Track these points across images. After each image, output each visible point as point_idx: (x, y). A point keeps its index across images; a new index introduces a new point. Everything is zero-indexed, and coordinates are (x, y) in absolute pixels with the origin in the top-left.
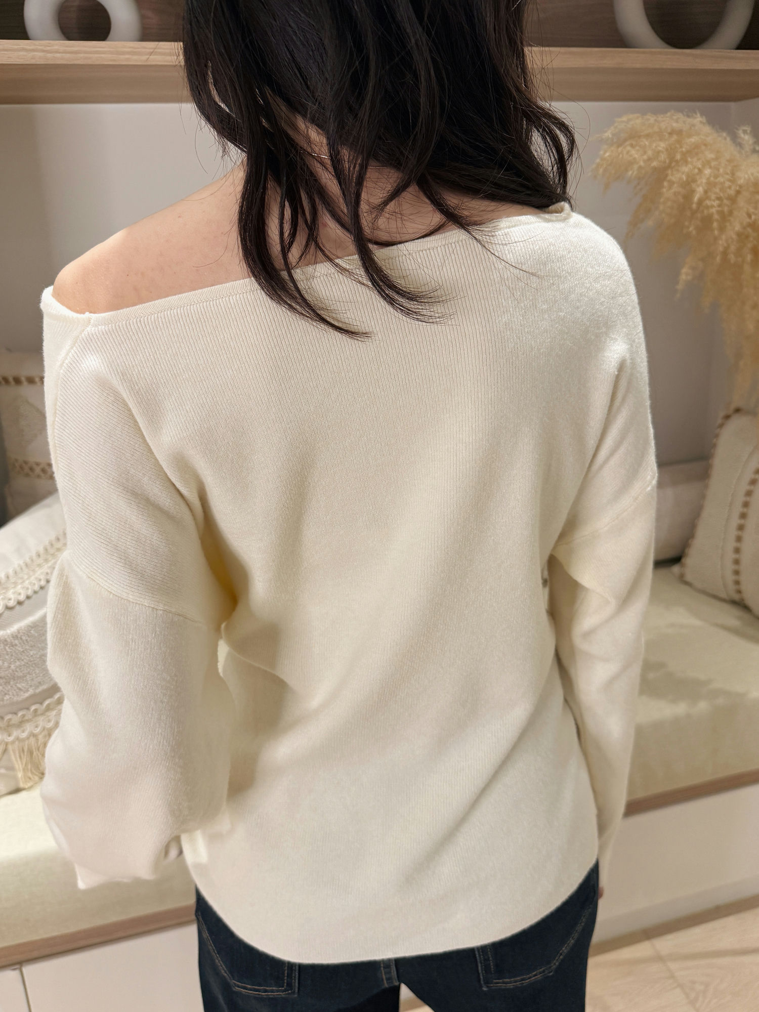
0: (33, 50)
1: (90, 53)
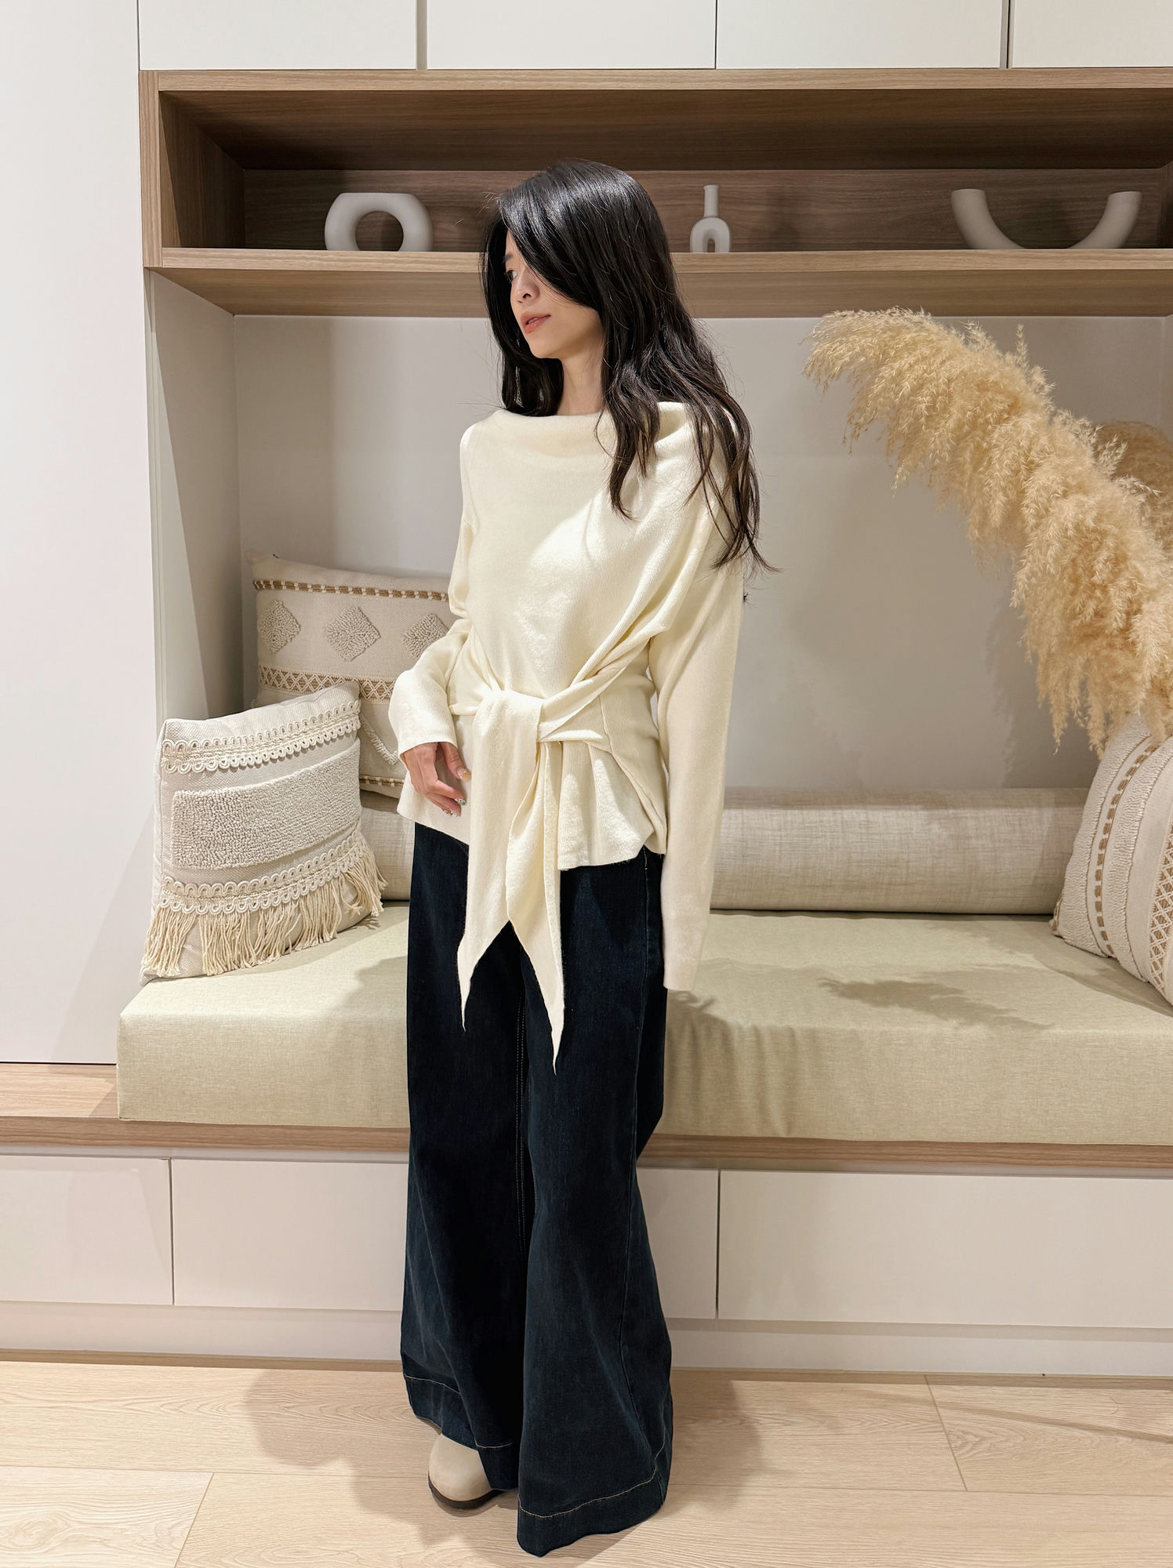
0: (312, 259)
1: (359, 261)
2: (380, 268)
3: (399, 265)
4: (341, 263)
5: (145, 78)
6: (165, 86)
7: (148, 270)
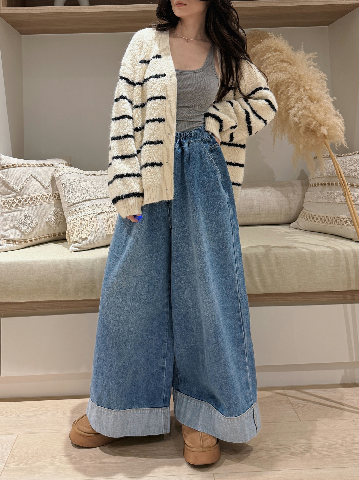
2: (74, 11)
3: (80, 10)
4: (61, 10)
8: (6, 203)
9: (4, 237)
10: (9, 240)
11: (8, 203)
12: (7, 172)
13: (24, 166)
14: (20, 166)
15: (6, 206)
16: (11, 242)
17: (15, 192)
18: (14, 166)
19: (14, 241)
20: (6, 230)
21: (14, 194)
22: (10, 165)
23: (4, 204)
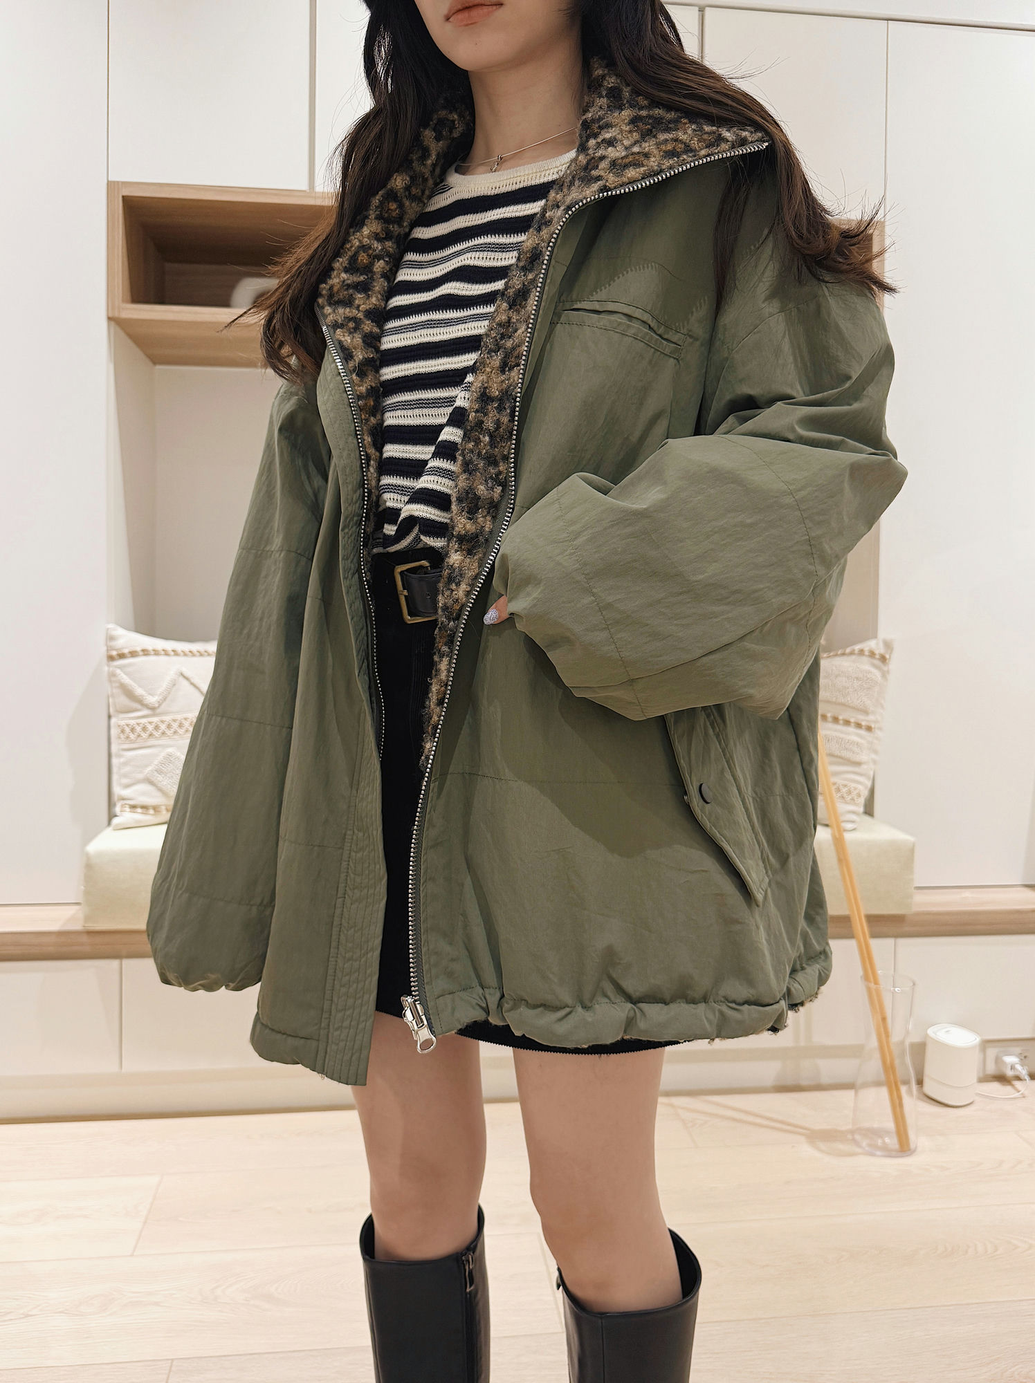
5: (112, 186)
6: (127, 192)
7: (109, 319)
8: (127, 730)
9: (123, 799)
10: (133, 807)
11: (133, 730)
12: (130, 665)
13: (166, 653)
14: (156, 653)
15: (128, 737)
16: (139, 810)
17: (147, 707)
18: (145, 652)
19: (144, 807)
20: (127, 786)
21: (145, 712)
22: (136, 652)
23: (123, 731)
